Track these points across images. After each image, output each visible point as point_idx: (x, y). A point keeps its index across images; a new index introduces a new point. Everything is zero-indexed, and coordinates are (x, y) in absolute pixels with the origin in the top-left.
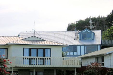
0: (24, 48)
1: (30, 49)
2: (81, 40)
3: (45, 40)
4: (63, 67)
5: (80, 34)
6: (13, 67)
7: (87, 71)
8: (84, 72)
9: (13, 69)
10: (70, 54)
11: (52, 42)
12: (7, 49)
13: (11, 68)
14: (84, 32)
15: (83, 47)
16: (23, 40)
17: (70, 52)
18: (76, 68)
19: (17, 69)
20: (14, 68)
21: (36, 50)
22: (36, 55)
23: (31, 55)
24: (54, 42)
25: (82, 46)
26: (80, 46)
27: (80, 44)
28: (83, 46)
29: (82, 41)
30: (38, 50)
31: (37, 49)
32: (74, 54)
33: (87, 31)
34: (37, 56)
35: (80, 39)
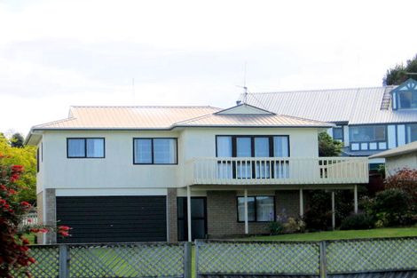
0: (216, 136)
1: (234, 138)
2: (397, 109)
3: (274, 114)
4: (331, 182)
5: (394, 94)
6: (192, 186)
7: (384, 192)
8: (378, 194)
9: (191, 191)
10: (368, 147)
11: (294, 117)
12: (176, 139)
13: (185, 188)
14: (405, 88)
15: (401, 128)
16: (216, 114)
17: (368, 143)
18: (358, 184)
19: (203, 192)
20: (193, 189)
21: (249, 139)
22: (250, 153)
23: (238, 153)
24: (299, 119)
25: (399, 127)
26: (394, 127)
27: (393, 121)
28: (403, 126)
29: (400, 112)
30: (256, 139)
31: (253, 137)
32: (371, 148)
33: (413, 85)
34: (253, 155)
35: (395, 107)
